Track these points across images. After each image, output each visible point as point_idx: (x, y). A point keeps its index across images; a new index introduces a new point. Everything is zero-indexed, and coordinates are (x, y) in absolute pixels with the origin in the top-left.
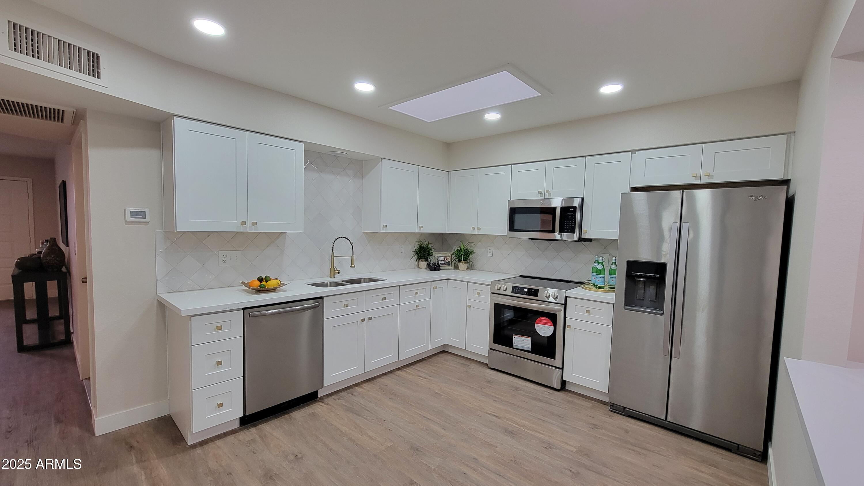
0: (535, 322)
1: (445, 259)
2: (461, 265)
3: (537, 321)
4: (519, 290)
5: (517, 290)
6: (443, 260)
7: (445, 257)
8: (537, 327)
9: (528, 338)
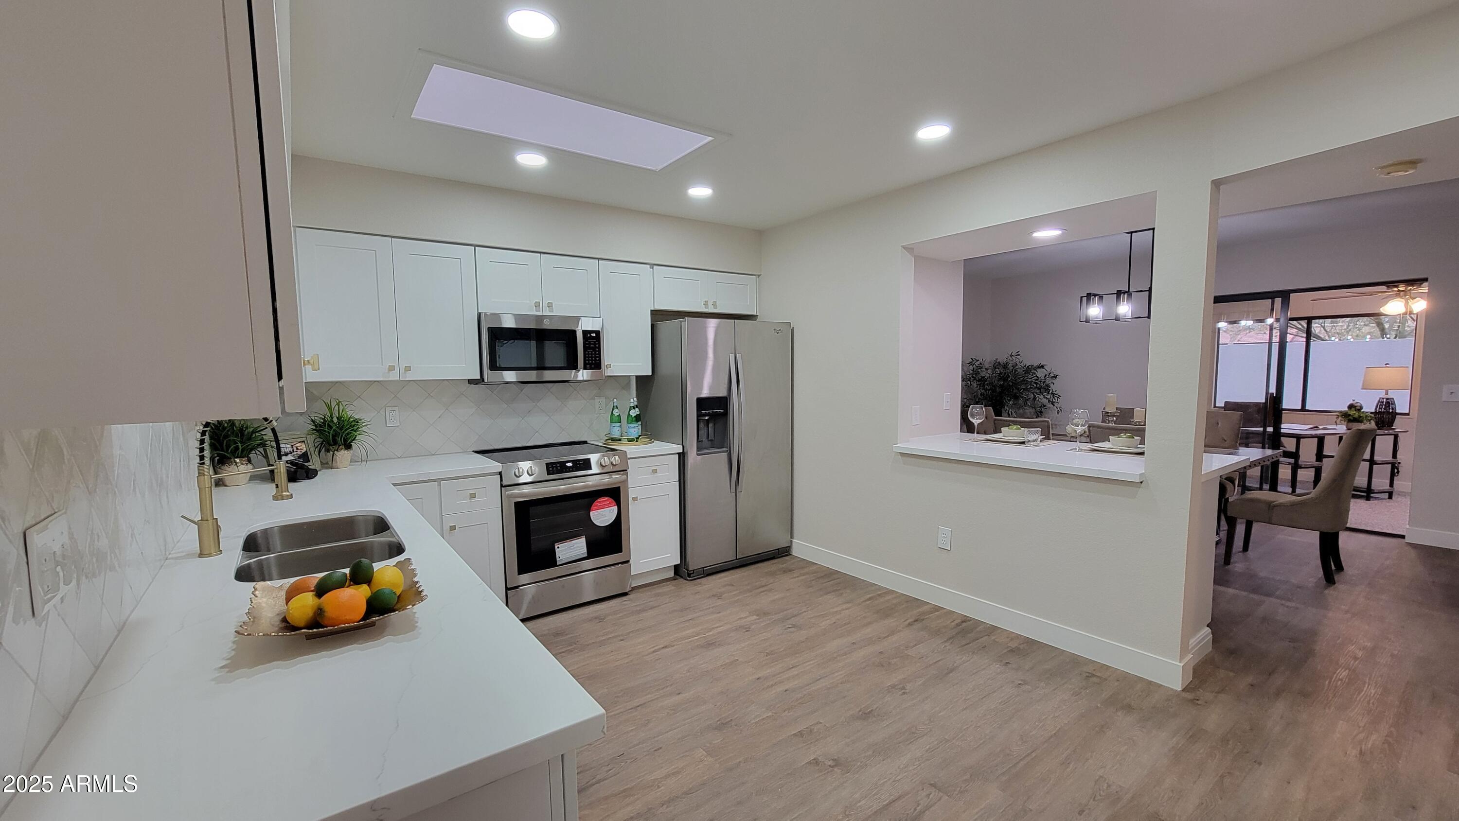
0: (590, 509)
1: (295, 449)
2: (343, 456)
3: (593, 508)
4: (559, 468)
5: (555, 468)
6: (291, 453)
7: (293, 444)
8: (593, 516)
9: (581, 538)
